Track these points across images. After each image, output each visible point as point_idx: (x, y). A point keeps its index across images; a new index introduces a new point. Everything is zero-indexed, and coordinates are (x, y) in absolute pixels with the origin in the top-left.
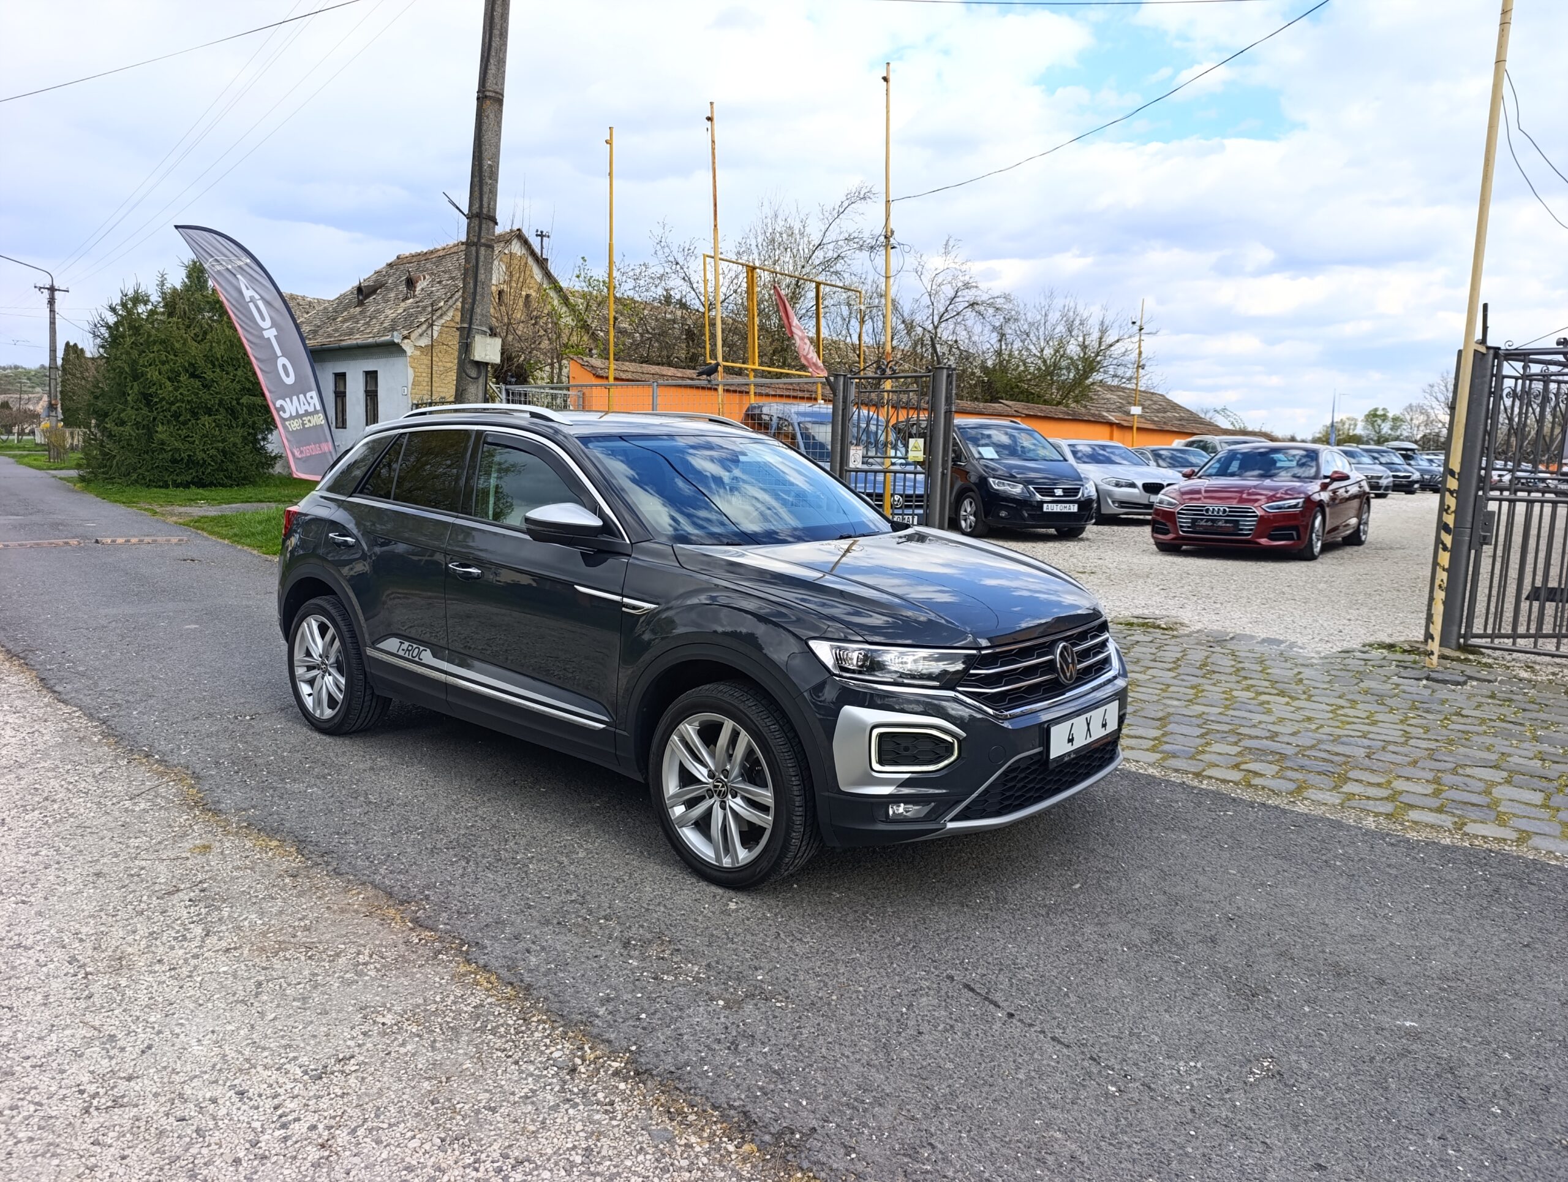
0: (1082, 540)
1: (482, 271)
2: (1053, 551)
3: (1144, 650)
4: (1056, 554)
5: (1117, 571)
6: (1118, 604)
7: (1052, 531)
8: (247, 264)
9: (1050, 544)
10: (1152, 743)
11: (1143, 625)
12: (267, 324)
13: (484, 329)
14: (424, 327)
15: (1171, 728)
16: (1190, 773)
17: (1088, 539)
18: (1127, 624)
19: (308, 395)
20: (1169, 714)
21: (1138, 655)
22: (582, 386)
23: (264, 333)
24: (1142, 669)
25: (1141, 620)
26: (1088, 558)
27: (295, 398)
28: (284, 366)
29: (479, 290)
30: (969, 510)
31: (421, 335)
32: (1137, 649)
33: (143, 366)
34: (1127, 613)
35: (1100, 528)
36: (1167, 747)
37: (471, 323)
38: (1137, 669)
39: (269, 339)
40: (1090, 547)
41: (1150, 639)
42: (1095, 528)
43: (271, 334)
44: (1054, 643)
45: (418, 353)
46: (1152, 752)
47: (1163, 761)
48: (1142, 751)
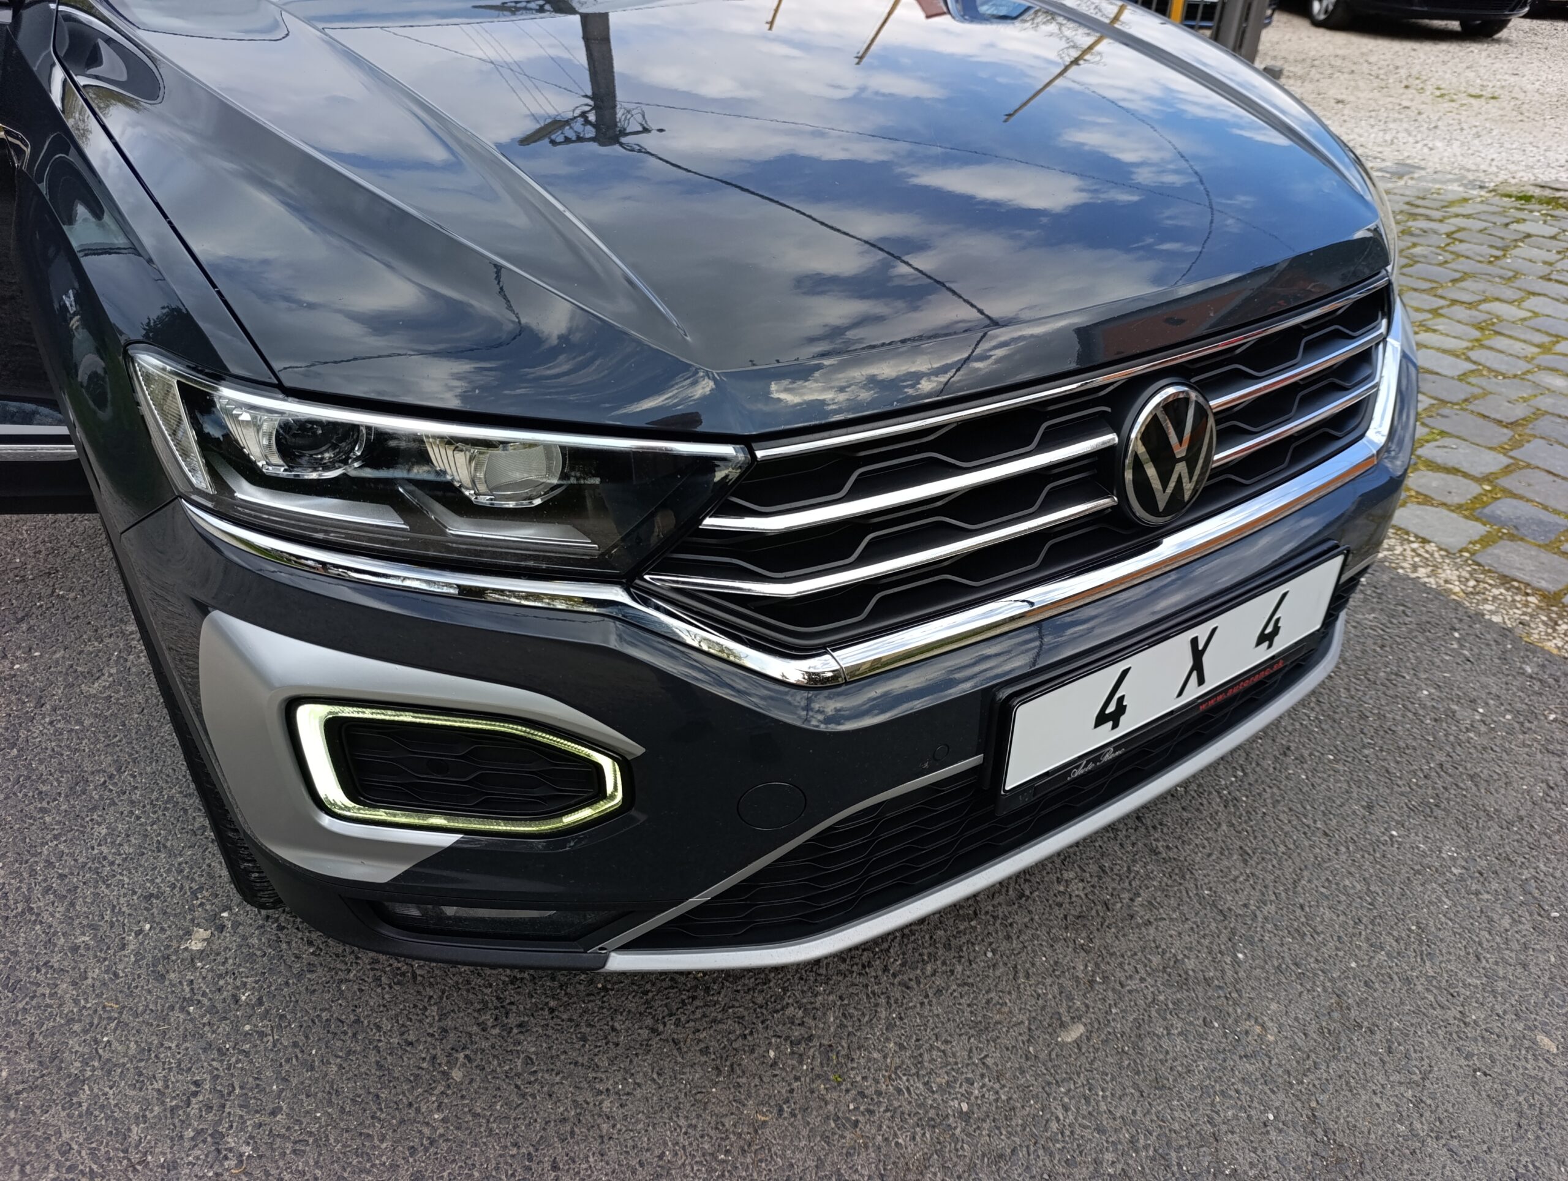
0: (1498, 41)
2: (1442, 57)
3: (1535, 253)
4: (1444, 63)
5: (1537, 97)
6: (1517, 157)
7: (1455, 25)
9: (1443, 46)
10: (1475, 489)
11: (1549, 201)
15: (1534, 451)
16: (1536, 591)
17: (1507, 41)
18: (1519, 198)
20: (1539, 414)
21: (1519, 264)
24: (1519, 294)
25: (1548, 193)
26: (1495, 73)
32: (1524, 250)
34: (1527, 177)
35: (1536, 23)
36: (1505, 508)
38: (1509, 293)
40: (1506, 53)
41: (1553, 231)
42: (1527, 23)
44: (1136, 388)
46: (1466, 517)
47: (1484, 547)
48: (1445, 512)
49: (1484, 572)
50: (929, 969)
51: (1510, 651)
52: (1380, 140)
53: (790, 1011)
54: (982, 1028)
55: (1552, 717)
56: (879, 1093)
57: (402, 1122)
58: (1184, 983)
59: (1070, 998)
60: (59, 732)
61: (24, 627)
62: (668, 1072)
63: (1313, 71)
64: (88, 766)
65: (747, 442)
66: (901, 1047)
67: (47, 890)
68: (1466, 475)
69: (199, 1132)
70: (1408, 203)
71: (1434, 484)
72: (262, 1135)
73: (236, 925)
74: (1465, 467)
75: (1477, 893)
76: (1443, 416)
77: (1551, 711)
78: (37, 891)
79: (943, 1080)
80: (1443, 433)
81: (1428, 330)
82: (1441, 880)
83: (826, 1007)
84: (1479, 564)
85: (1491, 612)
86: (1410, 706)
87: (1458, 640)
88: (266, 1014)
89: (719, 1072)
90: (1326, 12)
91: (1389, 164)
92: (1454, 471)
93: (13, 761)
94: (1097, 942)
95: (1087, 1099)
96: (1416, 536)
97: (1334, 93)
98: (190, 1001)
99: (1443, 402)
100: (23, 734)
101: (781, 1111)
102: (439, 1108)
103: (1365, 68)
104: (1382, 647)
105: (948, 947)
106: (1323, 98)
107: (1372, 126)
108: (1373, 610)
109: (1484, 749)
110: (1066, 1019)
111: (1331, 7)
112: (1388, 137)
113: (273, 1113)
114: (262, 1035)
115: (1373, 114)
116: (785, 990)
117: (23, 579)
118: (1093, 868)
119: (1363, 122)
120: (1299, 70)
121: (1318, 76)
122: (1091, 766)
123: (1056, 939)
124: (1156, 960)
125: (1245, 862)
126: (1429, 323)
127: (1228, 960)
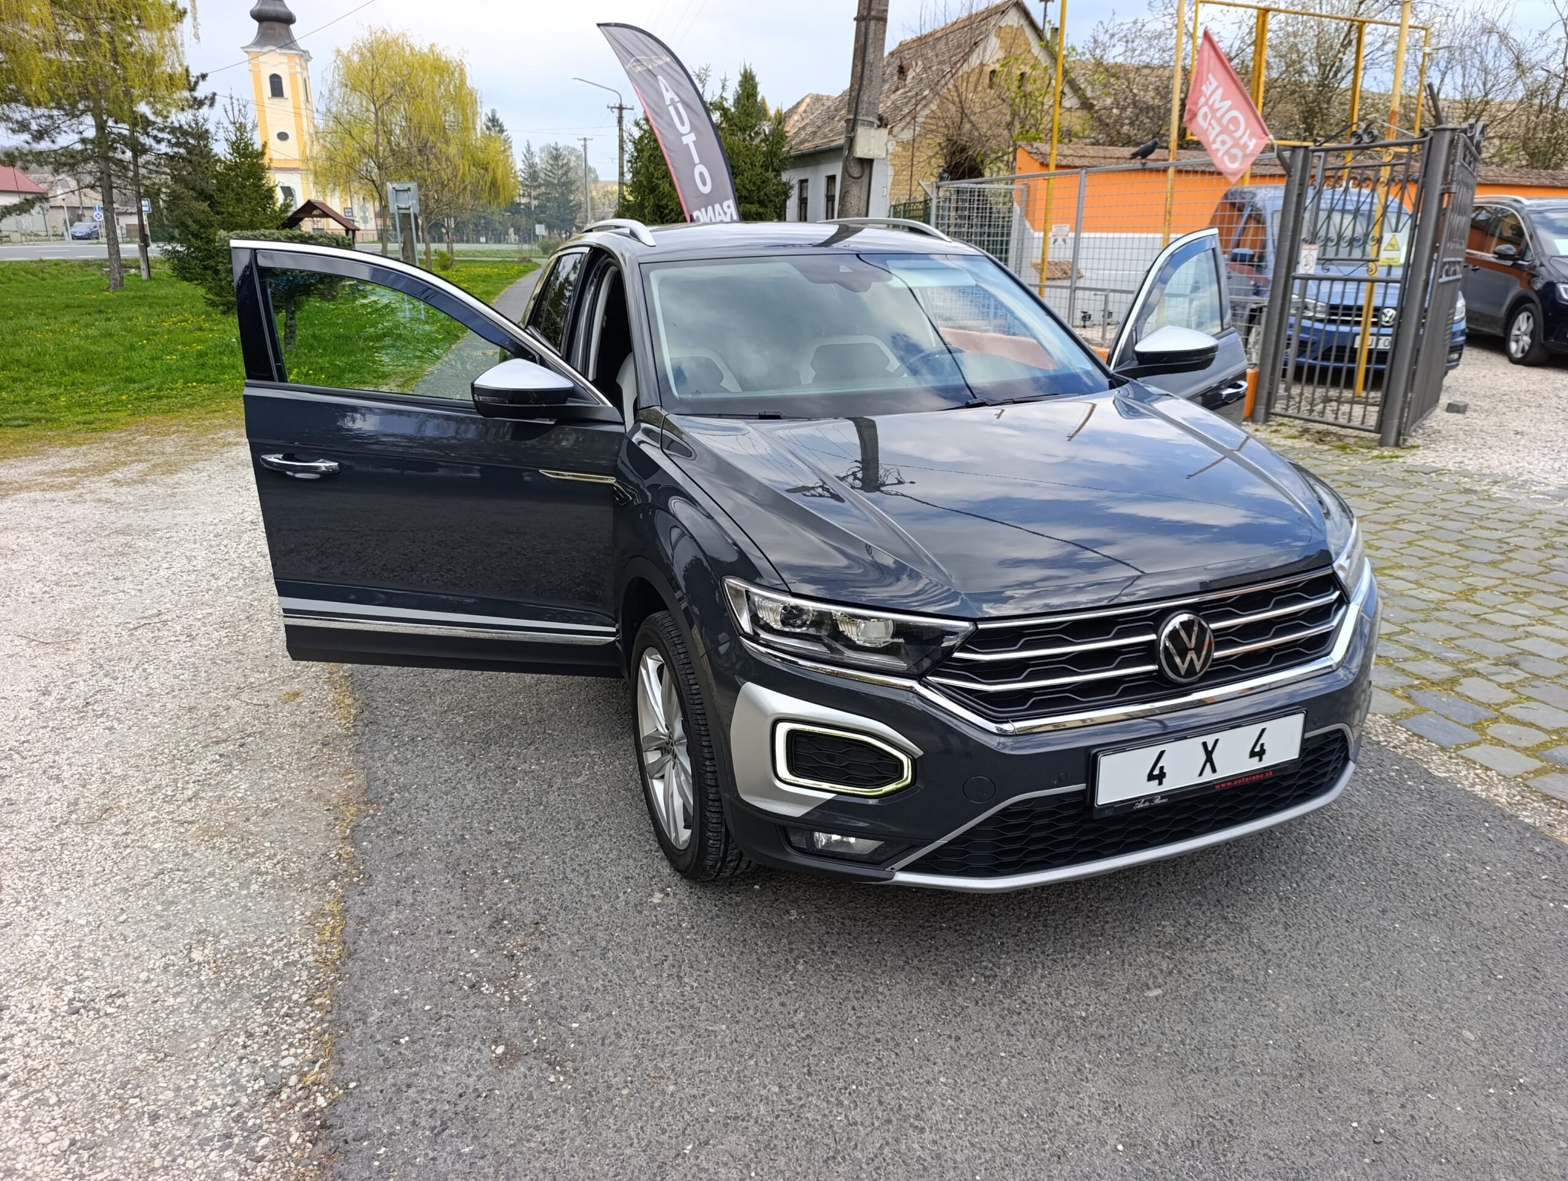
1: (870, 50)
8: (667, 63)
10: (1543, 738)
12: (685, 129)
13: (871, 119)
14: (908, 119)
19: (725, 204)
22: (1028, 177)
23: (683, 138)
27: (710, 208)
28: (701, 174)
29: (867, 73)
30: (1523, 328)
31: (903, 130)
33: (658, 179)
37: (856, 114)
39: (687, 145)
43: (689, 139)
44: (1162, 614)
45: (900, 149)
46: (1528, 756)
47: (1536, 776)
48: (1512, 751)
49: (1531, 792)
50: (1070, 955)
51: (1528, 838)
52: (1548, 467)
53: (984, 964)
54: (1098, 984)
55: (1544, 877)
56: (1034, 1003)
57: (773, 982)
58: (1231, 979)
59: (1155, 977)
60: (564, 800)
61: (533, 748)
62: (914, 980)
63: (1501, 405)
64: (583, 817)
65: (974, 621)
66: (1049, 986)
67: (574, 870)
68: (1538, 728)
69: (669, 976)
70: (1559, 522)
71: (1509, 733)
72: (702, 980)
73: (675, 895)
74: (1540, 723)
75: (1447, 962)
76: (1533, 687)
77: (1545, 874)
78: (568, 870)
79: (1073, 1002)
80: (1529, 699)
81: (1544, 623)
82: (1423, 952)
83: (1006, 965)
84: (1528, 787)
85: (1527, 816)
86: (1433, 861)
87: (1487, 828)
88: (696, 933)
89: (943, 983)
90: (1523, 351)
91: (1552, 488)
92: (1531, 725)
93: (543, 811)
94: (1178, 956)
95: (1158, 1021)
96: (1481, 766)
97: (1517, 425)
98: (657, 923)
99: (1538, 677)
100: (545, 800)
101: (977, 1003)
102: (792, 979)
103: (1554, 402)
104: (1424, 827)
105: (1082, 947)
106: (1504, 430)
107: (1544, 455)
108: (1424, 805)
109: (1483, 889)
110: (1151, 986)
111: (1527, 348)
112: (1556, 465)
113: (707, 972)
114: (696, 941)
115: (1549, 444)
116: (982, 954)
117: (526, 724)
118: (1183, 922)
119: (1536, 452)
120: (1486, 405)
121: (1504, 410)
122: (1147, 804)
123: (1151, 951)
124: (1214, 968)
125: (1286, 929)
126: (1547, 619)
127: (1262, 973)
